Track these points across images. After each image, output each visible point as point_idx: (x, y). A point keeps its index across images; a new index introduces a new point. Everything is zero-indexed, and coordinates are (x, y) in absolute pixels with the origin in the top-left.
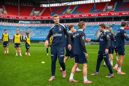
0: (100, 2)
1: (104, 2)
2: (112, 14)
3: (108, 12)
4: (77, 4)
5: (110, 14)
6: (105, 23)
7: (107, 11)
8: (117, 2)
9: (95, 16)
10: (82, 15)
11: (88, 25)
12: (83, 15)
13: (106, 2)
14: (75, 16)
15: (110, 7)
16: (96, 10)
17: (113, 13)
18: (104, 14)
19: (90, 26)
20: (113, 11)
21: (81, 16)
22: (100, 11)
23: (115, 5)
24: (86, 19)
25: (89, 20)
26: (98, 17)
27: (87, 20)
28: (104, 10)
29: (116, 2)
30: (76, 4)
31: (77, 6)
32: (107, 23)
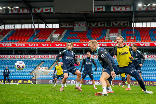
0: (45, 28)
1: (51, 28)
2: (56, 45)
3: (53, 42)
4: (13, 28)
5: (53, 45)
6: (48, 56)
7: (51, 40)
8: (67, 30)
9: (34, 47)
10: (16, 45)
11: (25, 59)
12: (18, 44)
13: (53, 28)
14: (6, 45)
15: (56, 36)
16: (38, 38)
17: (58, 44)
18: (46, 45)
19: (28, 60)
20: (59, 41)
21: (14, 45)
22: (42, 41)
23: (63, 34)
24: (23, 51)
25: (28, 52)
26: (38, 48)
27: (25, 52)
28: (48, 39)
29: (65, 30)
30: (10, 28)
31: (12, 31)
32: (51, 57)
